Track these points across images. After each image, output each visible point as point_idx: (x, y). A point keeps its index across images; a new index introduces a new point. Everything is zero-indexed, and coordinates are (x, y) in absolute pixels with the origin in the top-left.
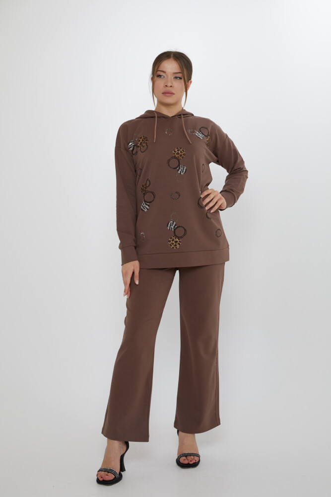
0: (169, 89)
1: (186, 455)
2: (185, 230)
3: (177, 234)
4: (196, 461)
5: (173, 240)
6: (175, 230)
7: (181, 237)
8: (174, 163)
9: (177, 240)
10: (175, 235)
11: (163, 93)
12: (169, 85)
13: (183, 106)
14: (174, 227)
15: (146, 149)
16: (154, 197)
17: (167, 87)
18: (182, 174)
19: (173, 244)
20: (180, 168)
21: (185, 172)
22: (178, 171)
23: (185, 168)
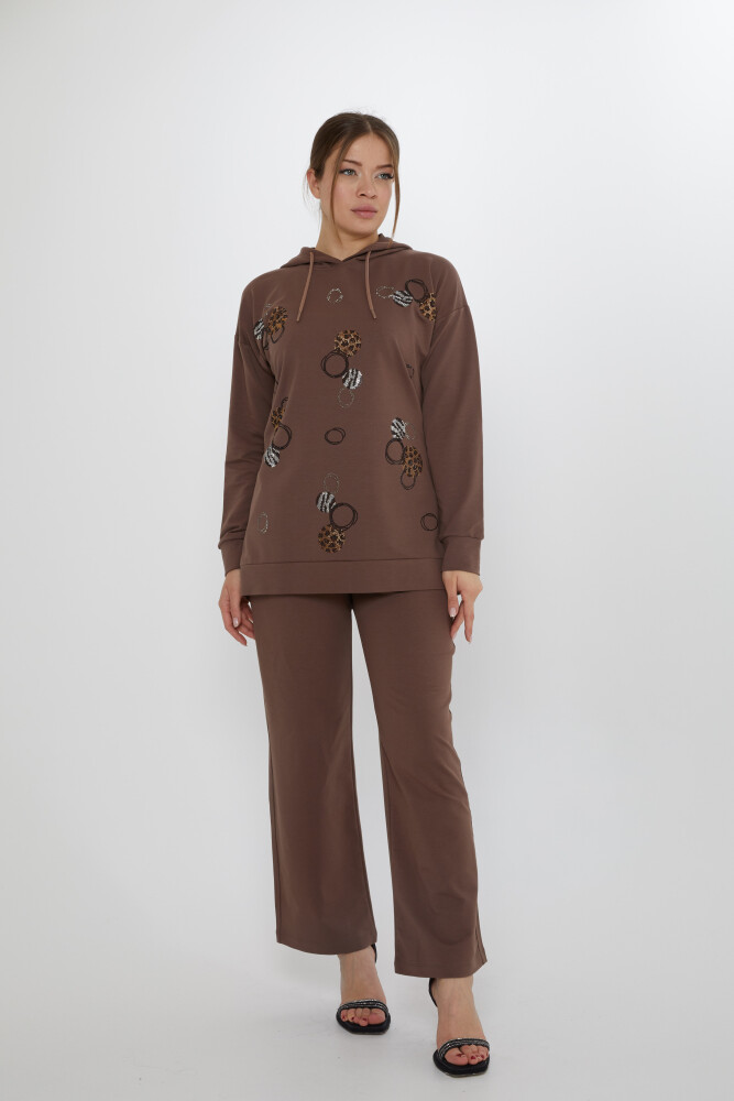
0: (365, 202)
1: (458, 1044)
2: (354, 511)
4: (483, 1057)
5: (328, 533)
6: (332, 511)
7: (346, 528)
8: (335, 364)
9: (336, 532)
10: (332, 522)
12: (370, 193)
14: (331, 504)
15: (280, 336)
17: (364, 198)
18: (352, 387)
19: (328, 541)
20: (348, 376)
21: (359, 385)
22: (344, 380)
23: (359, 376)
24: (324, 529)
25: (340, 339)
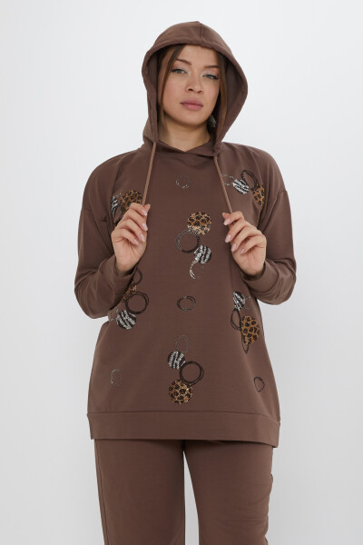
0: (193, 96)
2: (201, 369)
3: (185, 376)
5: (177, 387)
6: (181, 368)
7: (194, 383)
9: (185, 387)
10: (182, 378)
11: (182, 103)
12: (197, 88)
14: (181, 362)
16: (147, 304)
17: (192, 93)
18: (202, 262)
19: (177, 394)
20: (199, 252)
21: (209, 259)
22: (195, 256)
23: (209, 252)
24: (174, 383)
25: (192, 220)
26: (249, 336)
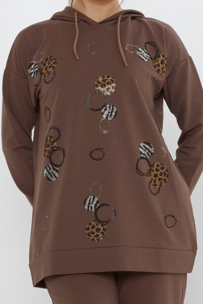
3: (100, 217)
5: (93, 227)
6: (96, 210)
7: (107, 223)
10: (97, 219)
13: (120, 3)
14: (96, 205)
15: (52, 79)
18: (109, 119)
19: (93, 233)
20: (106, 110)
21: (115, 116)
22: (103, 114)
23: (115, 110)
24: (90, 224)
25: (99, 83)
26: (160, 179)
